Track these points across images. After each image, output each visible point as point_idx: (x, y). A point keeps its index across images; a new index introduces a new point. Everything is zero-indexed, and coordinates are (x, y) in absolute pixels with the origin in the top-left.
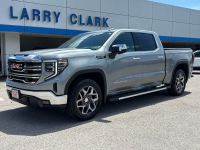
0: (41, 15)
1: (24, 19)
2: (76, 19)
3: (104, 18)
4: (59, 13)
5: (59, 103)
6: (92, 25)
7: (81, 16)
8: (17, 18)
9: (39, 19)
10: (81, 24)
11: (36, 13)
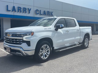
0: (22, 10)
2: (38, 12)
3: (51, 12)
6: (46, 15)
8: (10, 11)
9: (21, 12)
11: (19, 9)
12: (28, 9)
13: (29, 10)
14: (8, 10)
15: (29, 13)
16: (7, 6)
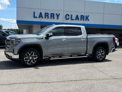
0: (49, 16)
1: (41, 18)
2: (69, 17)
3: (86, 16)
4: (59, 14)
5: (15, 58)
6: (79, 20)
7: (72, 15)
8: (37, 17)
9: (48, 18)
10: (72, 19)
11: (47, 15)
12: (57, 14)
13: (58, 16)
14: (34, 17)
15: (58, 19)
16: (34, 12)
